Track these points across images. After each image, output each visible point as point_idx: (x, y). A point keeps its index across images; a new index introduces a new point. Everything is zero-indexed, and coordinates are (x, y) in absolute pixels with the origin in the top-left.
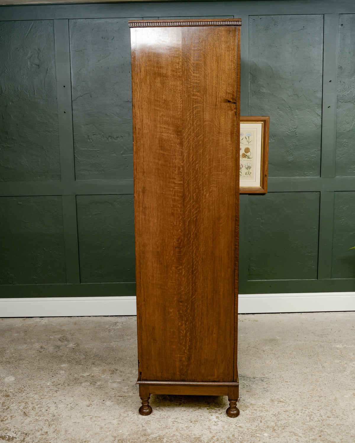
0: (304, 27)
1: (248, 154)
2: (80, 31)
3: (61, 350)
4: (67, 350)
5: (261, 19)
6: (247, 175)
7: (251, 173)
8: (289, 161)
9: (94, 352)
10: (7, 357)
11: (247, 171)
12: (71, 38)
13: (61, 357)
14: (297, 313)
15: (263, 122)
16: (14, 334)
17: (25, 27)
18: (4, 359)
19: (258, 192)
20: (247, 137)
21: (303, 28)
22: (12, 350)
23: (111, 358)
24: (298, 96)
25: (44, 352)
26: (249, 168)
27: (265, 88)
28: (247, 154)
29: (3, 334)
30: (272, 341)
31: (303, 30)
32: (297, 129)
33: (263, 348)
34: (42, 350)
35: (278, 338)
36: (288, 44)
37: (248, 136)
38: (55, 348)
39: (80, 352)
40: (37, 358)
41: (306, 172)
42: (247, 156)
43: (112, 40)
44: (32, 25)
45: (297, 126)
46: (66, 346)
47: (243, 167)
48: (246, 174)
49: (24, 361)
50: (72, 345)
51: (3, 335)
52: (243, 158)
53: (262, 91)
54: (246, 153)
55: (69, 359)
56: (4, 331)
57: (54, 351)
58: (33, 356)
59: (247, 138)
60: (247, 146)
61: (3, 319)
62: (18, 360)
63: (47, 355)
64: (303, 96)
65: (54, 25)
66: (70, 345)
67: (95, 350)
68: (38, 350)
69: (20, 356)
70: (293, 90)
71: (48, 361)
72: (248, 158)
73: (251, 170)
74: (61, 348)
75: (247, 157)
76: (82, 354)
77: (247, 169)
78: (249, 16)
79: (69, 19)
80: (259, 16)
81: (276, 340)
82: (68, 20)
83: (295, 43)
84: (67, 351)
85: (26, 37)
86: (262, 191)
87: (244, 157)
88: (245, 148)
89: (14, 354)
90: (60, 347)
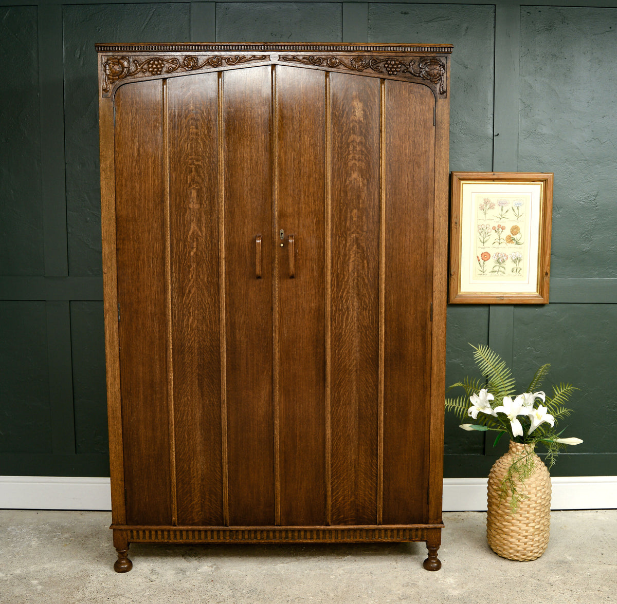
0: (610, 28)
1: (517, 237)
2: (235, 22)
3: (189, 577)
4: (199, 578)
5: (540, 11)
6: (515, 273)
7: (521, 269)
8: (583, 251)
9: (248, 583)
10: (92, 589)
11: (514, 265)
12: (218, 34)
13: (189, 591)
14: (590, 511)
15: (542, 183)
16: (103, 544)
17: (142, 14)
18: (87, 593)
19: (533, 302)
20: (514, 208)
21: (610, 30)
22: (101, 576)
23: (280, 597)
24: (600, 142)
25: (157, 581)
26: (517, 260)
27: (545, 125)
28: (515, 237)
29: (83, 542)
30: (560, 563)
31: (609, 33)
32: (598, 197)
33: (548, 578)
34: (154, 577)
35: (570, 558)
36: (585, 54)
37: (517, 205)
38: (177, 573)
39: (223, 582)
40: (146, 594)
41: (611, 271)
42: (514, 239)
43: (289, 38)
44: (153, 11)
45: (598, 192)
46: (196, 569)
47: (507, 258)
48: (512, 272)
49: (122, 598)
50: (206, 567)
51: (83, 544)
52: (508, 244)
53: (540, 131)
54: (513, 235)
55: (203, 597)
56: (86, 537)
57: (176, 580)
58: (139, 589)
59: (516, 209)
60: (515, 224)
61: (82, 512)
62: (112, 596)
63: (164, 588)
64: (609, 141)
65: (190, 11)
66: (204, 568)
67: (249, 578)
68: (146, 578)
69: (115, 587)
70: (592, 131)
71: (166, 599)
72: (517, 243)
73: (521, 265)
74: (188, 573)
75: (515, 242)
76: (226, 587)
77: (515, 262)
78: (521, 5)
79: (216, 2)
80: (537, 7)
81: (566, 563)
82: (214, 3)
83: (596, 53)
84: (199, 580)
85: (142, 30)
86: (540, 300)
87: (509, 242)
88: (511, 227)
89: (103, 584)
90: (185, 572)
